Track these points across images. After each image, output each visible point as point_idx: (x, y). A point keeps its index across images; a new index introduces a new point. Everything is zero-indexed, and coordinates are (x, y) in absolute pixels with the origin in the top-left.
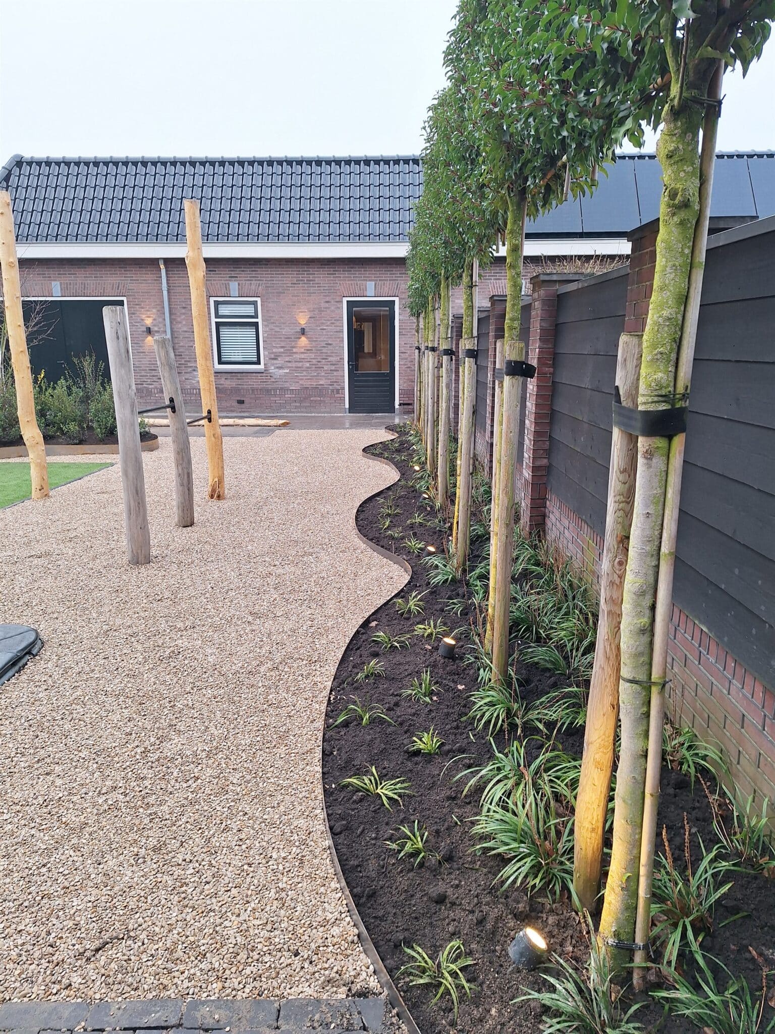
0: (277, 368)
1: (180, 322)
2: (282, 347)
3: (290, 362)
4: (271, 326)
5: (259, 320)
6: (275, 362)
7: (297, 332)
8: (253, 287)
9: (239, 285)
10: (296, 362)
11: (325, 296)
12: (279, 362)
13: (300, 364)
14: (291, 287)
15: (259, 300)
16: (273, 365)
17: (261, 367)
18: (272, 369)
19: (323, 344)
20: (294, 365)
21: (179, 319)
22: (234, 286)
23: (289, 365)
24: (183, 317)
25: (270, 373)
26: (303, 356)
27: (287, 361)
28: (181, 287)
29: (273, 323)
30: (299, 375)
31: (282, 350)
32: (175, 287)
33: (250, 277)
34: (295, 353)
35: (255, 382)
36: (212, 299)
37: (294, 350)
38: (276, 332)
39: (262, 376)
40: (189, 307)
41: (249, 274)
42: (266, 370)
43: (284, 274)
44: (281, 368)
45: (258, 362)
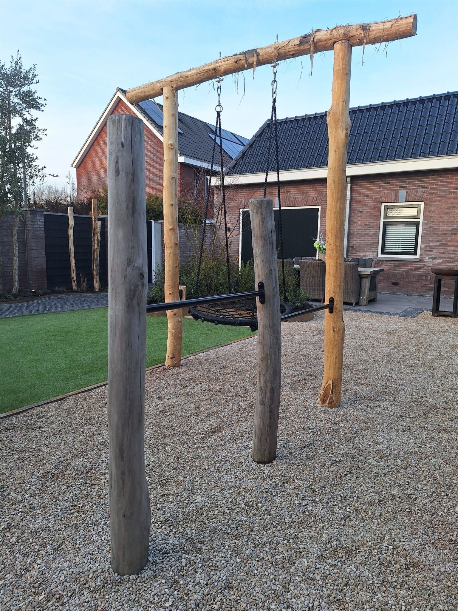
0: (432, 258)
1: (356, 223)
2: (437, 241)
3: (443, 253)
4: (431, 224)
5: (421, 220)
6: (430, 253)
7: (453, 229)
8: (419, 194)
9: (407, 193)
10: (449, 253)
12: (434, 253)
13: (453, 256)
14: (454, 192)
15: (422, 204)
16: (427, 255)
17: (418, 257)
18: (426, 259)
20: (447, 256)
21: (355, 220)
22: (403, 194)
23: (443, 256)
24: (359, 218)
25: (425, 262)
27: (441, 253)
28: (360, 196)
29: (433, 222)
30: (451, 264)
31: (438, 244)
32: (356, 197)
33: (417, 186)
34: (450, 246)
35: (410, 269)
36: (383, 205)
37: (449, 244)
38: (434, 229)
39: (417, 264)
40: (364, 211)
41: (417, 184)
42: (420, 260)
43: (448, 182)
44: (435, 258)
45: (415, 253)
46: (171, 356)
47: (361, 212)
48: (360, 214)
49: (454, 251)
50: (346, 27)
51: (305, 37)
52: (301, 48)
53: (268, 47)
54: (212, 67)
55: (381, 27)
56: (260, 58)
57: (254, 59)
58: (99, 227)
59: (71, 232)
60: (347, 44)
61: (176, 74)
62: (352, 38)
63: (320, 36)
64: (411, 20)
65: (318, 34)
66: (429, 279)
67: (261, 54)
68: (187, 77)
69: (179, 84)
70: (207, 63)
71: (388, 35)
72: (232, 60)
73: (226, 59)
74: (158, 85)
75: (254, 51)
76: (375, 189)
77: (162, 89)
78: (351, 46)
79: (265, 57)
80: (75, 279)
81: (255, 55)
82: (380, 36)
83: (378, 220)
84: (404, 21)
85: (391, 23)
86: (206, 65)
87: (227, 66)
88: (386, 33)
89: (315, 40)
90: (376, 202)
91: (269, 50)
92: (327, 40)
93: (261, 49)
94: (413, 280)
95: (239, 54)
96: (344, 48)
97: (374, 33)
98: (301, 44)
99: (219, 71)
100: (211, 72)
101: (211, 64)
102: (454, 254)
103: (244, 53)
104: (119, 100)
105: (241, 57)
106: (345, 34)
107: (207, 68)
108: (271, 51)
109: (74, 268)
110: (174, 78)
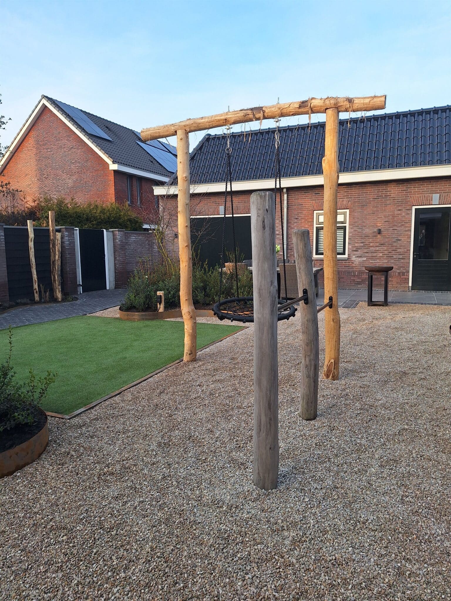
0: (358, 257)
1: (293, 228)
2: (362, 243)
3: (367, 253)
4: (356, 228)
5: (347, 225)
6: (356, 253)
7: (374, 232)
8: (345, 203)
10: (371, 253)
11: (398, 206)
12: (359, 253)
13: (375, 254)
14: (373, 201)
15: (348, 211)
16: (354, 255)
17: (346, 256)
18: (353, 258)
19: (394, 240)
20: (370, 255)
21: (292, 226)
23: (367, 255)
24: (295, 224)
25: (352, 260)
26: (377, 249)
27: (365, 253)
28: (296, 205)
29: (357, 226)
30: (373, 261)
31: (362, 245)
32: (292, 205)
33: (343, 196)
34: (372, 247)
35: (340, 267)
36: (315, 212)
37: (371, 244)
38: (358, 232)
39: (346, 263)
40: (300, 218)
41: (342, 194)
42: (349, 258)
43: (367, 193)
44: (360, 257)
45: (344, 253)
46: (189, 352)
47: (297, 219)
48: (296, 221)
49: (375, 250)
50: (336, 99)
51: (303, 102)
52: (300, 110)
53: (273, 107)
54: (223, 118)
55: (362, 102)
56: (266, 115)
57: (261, 115)
58: (59, 238)
59: (31, 244)
60: (336, 111)
61: (188, 120)
62: (340, 107)
63: (315, 103)
64: (383, 99)
65: (313, 101)
66: (356, 274)
67: (267, 111)
68: (200, 124)
69: (192, 128)
70: (217, 114)
71: (367, 107)
72: (242, 114)
73: (236, 113)
74: (173, 128)
75: (260, 109)
76: (308, 198)
77: (176, 132)
78: (339, 112)
79: (270, 114)
80: (37, 290)
81: (262, 112)
82: (361, 108)
83: (311, 226)
84: (379, 99)
85: (369, 99)
86: (217, 116)
87: (236, 118)
88: (365, 106)
89: (312, 106)
90: (309, 210)
91: (273, 109)
92: (321, 106)
93: (266, 107)
94: (342, 276)
95: (247, 110)
96: (334, 113)
97: (357, 105)
98: (300, 107)
99: (229, 121)
100: (222, 122)
101: (221, 115)
102: (376, 253)
103: (252, 109)
104: (45, 107)
105: (249, 112)
106: (336, 104)
107: (219, 118)
108: (275, 110)
109: (36, 280)
110: (188, 123)
